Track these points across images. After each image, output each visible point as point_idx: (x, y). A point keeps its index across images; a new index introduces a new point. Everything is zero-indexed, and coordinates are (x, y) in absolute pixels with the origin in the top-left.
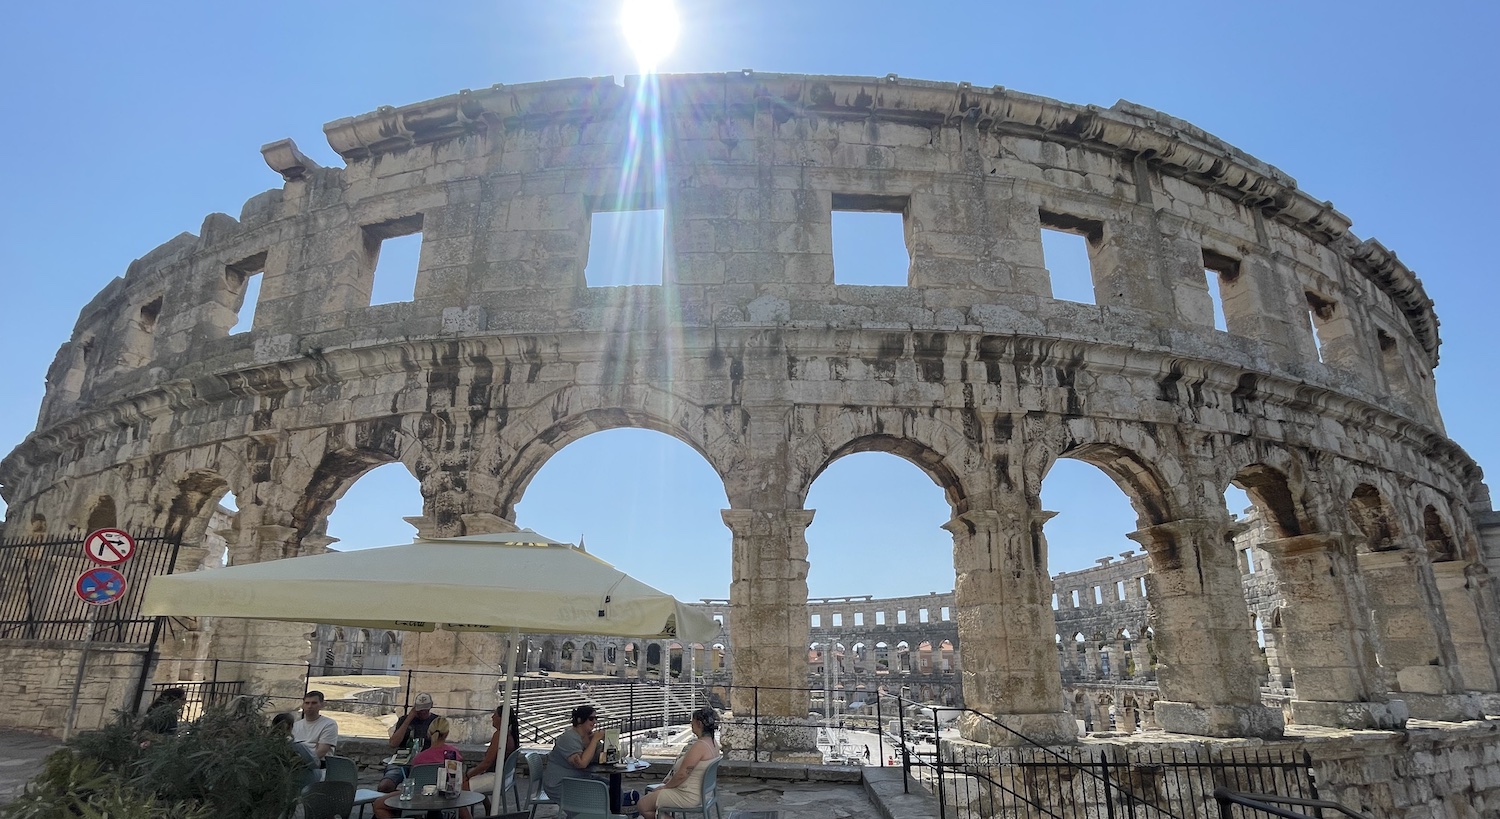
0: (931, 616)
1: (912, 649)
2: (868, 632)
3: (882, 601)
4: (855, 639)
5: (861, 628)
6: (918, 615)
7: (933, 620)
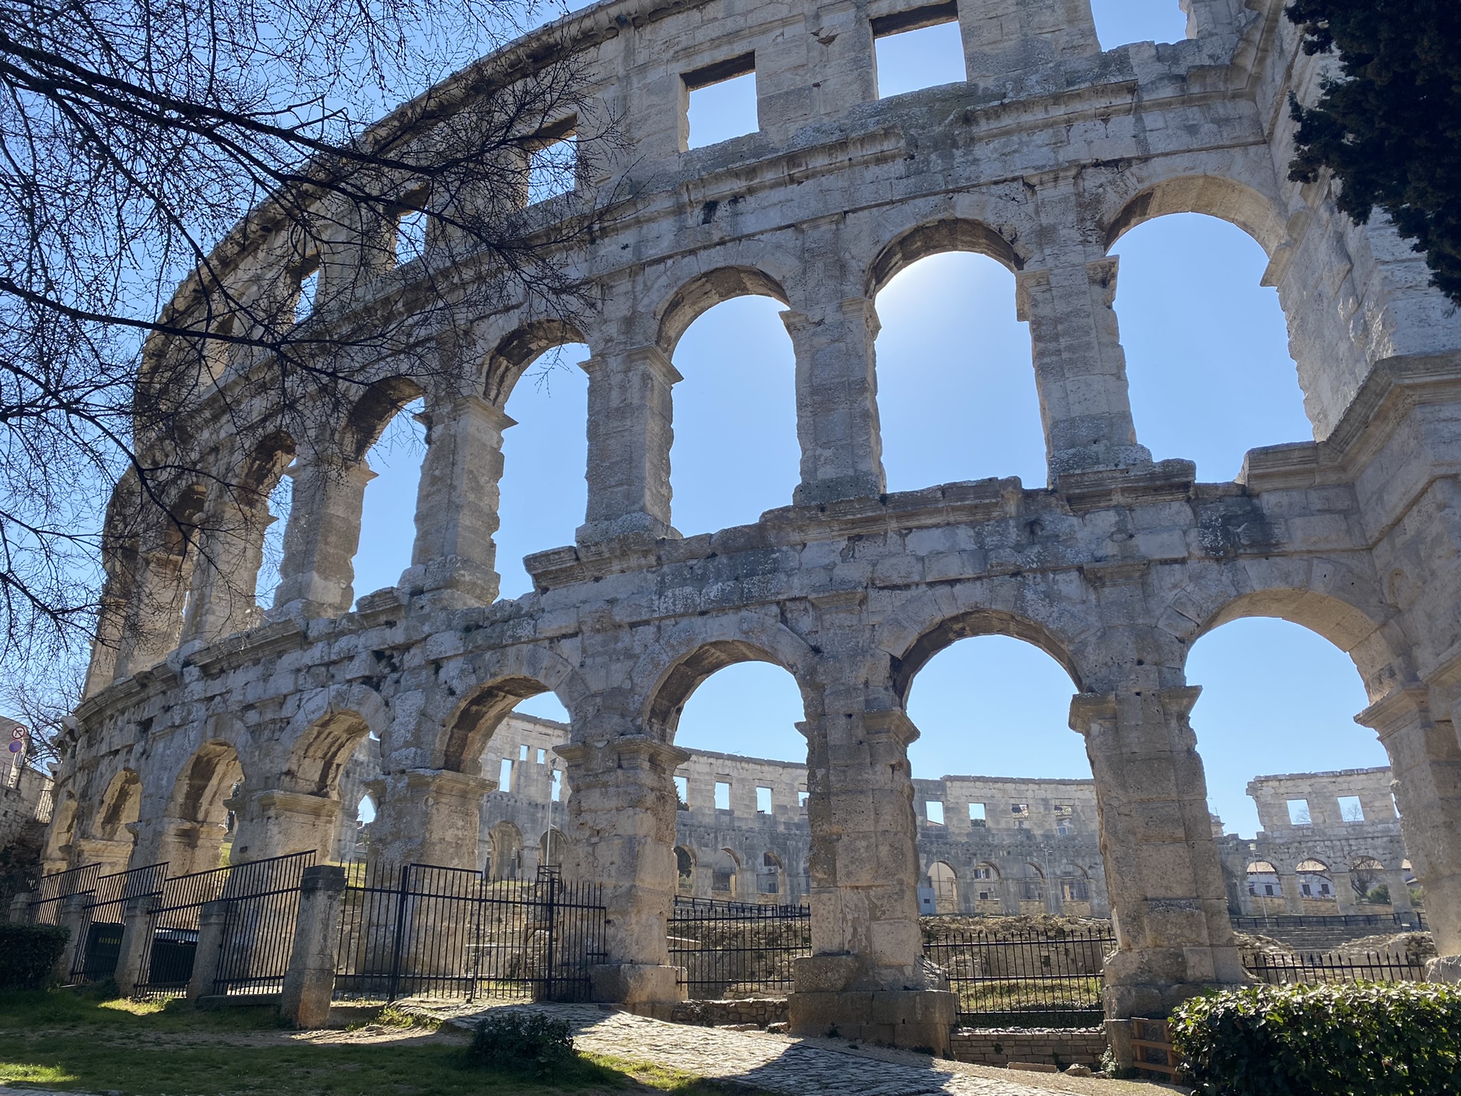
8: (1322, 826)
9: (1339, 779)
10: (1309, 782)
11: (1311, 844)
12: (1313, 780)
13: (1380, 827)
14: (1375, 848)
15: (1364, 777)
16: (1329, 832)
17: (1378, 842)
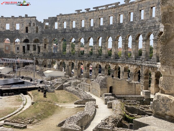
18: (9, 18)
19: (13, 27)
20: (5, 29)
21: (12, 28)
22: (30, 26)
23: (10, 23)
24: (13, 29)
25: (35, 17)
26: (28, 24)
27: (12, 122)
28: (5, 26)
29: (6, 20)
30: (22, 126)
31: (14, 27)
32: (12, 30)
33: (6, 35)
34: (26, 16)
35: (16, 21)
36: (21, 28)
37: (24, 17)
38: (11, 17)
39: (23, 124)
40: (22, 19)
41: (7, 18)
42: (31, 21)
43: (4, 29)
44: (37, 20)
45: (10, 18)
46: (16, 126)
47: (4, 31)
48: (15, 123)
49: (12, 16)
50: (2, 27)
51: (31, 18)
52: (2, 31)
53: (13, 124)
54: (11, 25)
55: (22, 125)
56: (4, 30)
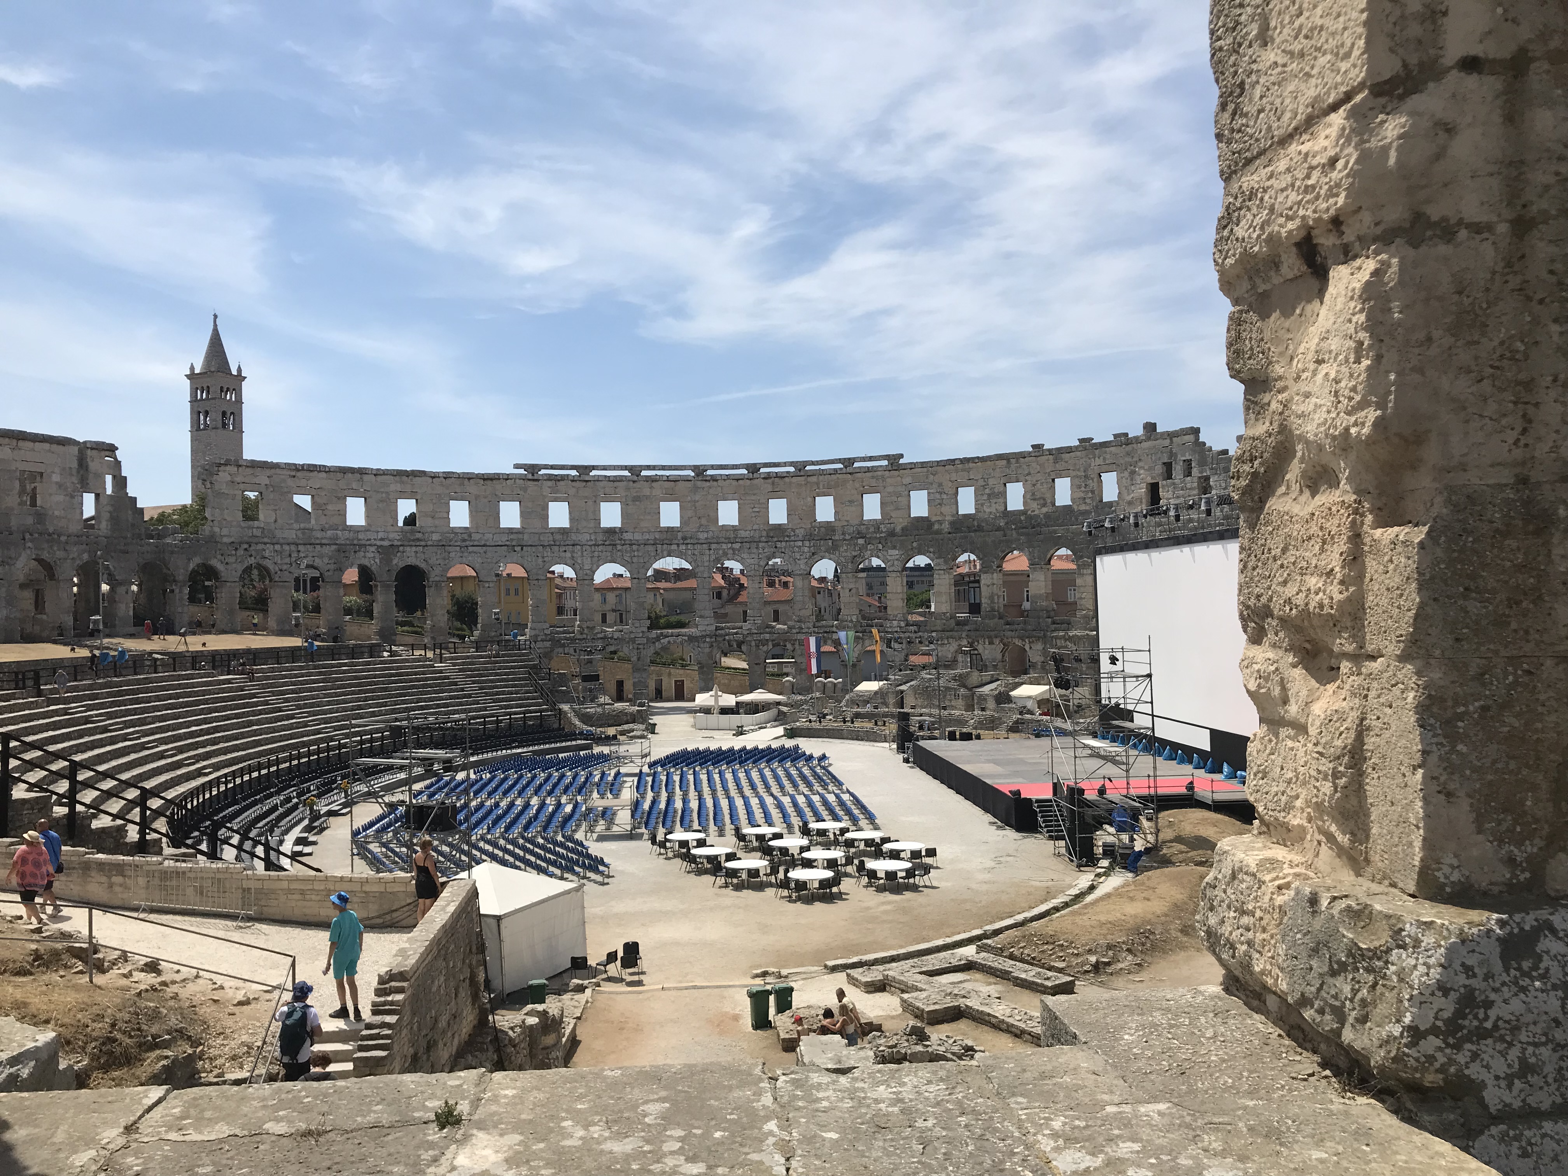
0: (1030, 496)
1: (986, 568)
2: (892, 534)
3: (923, 465)
4: (863, 548)
5: (876, 524)
6: (1004, 494)
7: (1034, 505)
8: (273, 526)
9: (299, 474)
10: (269, 472)
11: (260, 547)
12: (273, 471)
13: (329, 533)
14: (321, 557)
15: (323, 475)
16: (279, 534)
17: (327, 550)
18: (1069, 450)
19: (1087, 492)
20: (1053, 504)
21: (1082, 495)
22: (1169, 476)
23: (1074, 473)
24: (1088, 501)
25: (1196, 431)
26: (1159, 469)
27: (1012, 957)
28: (1053, 488)
29: (1056, 462)
30: (1048, 979)
31: (1093, 492)
32: (1083, 507)
33: (1055, 532)
34: (1150, 428)
35: (1099, 461)
36: (1125, 492)
37: (1136, 438)
38: (1078, 443)
39: (1060, 971)
40: (1129, 448)
41: (1060, 451)
42: (1172, 454)
43: (1044, 505)
44: (1204, 444)
45: (1070, 447)
46: (1023, 976)
47: (1047, 516)
48: (1022, 961)
49: (1081, 441)
50: (1038, 495)
51: (1175, 439)
52: (1037, 516)
53: (1007, 965)
54: (1077, 481)
55: (1050, 974)
56: (1044, 510)
